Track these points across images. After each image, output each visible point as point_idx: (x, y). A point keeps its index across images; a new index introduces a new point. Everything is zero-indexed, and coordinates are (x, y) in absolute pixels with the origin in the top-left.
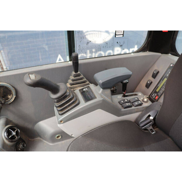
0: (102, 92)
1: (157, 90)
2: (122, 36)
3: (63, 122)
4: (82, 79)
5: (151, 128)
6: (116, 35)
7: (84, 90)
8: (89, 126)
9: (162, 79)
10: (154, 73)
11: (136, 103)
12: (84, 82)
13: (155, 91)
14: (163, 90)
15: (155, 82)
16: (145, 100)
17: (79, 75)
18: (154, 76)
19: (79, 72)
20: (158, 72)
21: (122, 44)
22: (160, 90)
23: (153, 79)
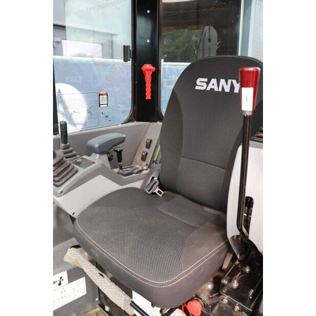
0: (100, 158)
1: (155, 159)
2: (106, 105)
3: (63, 193)
4: (71, 152)
5: (158, 189)
6: (100, 105)
7: (78, 161)
8: (92, 200)
9: (156, 147)
10: (147, 142)
11: (136, 171)
12: (74, 155)
13: (153, 161)
14: (160, 156)
15: (150, 151)
16: (145, 168)
17: (68, 147)
18: (148, 146)
19: (68, 144)
20: (151, 141)
21: (107, 115)
22: (157, 157)
23: (148, 149)
